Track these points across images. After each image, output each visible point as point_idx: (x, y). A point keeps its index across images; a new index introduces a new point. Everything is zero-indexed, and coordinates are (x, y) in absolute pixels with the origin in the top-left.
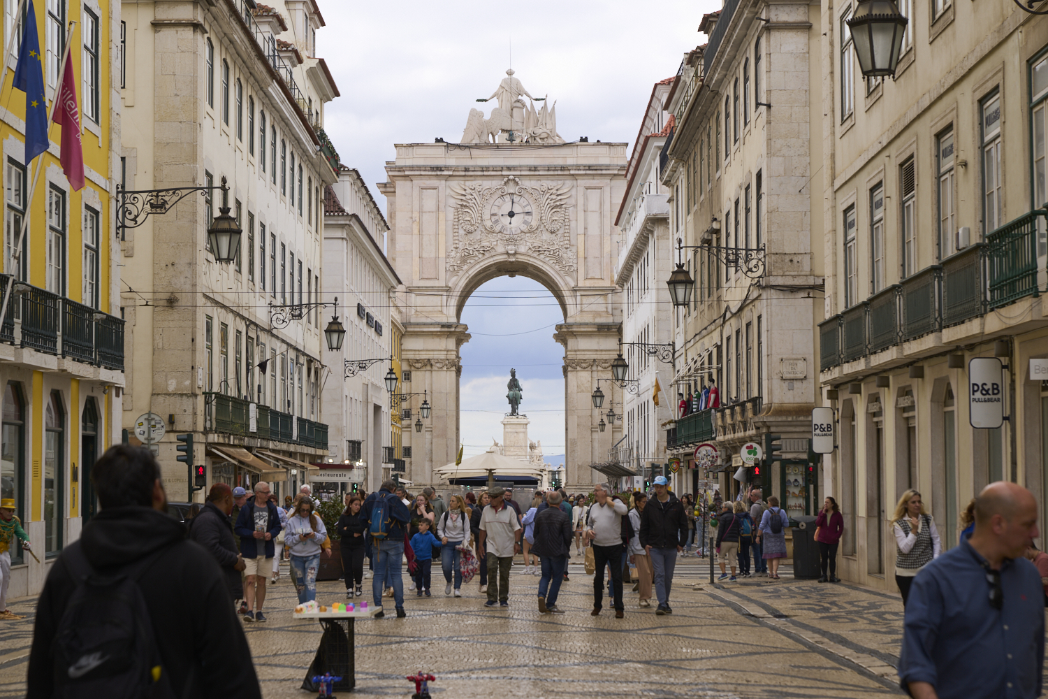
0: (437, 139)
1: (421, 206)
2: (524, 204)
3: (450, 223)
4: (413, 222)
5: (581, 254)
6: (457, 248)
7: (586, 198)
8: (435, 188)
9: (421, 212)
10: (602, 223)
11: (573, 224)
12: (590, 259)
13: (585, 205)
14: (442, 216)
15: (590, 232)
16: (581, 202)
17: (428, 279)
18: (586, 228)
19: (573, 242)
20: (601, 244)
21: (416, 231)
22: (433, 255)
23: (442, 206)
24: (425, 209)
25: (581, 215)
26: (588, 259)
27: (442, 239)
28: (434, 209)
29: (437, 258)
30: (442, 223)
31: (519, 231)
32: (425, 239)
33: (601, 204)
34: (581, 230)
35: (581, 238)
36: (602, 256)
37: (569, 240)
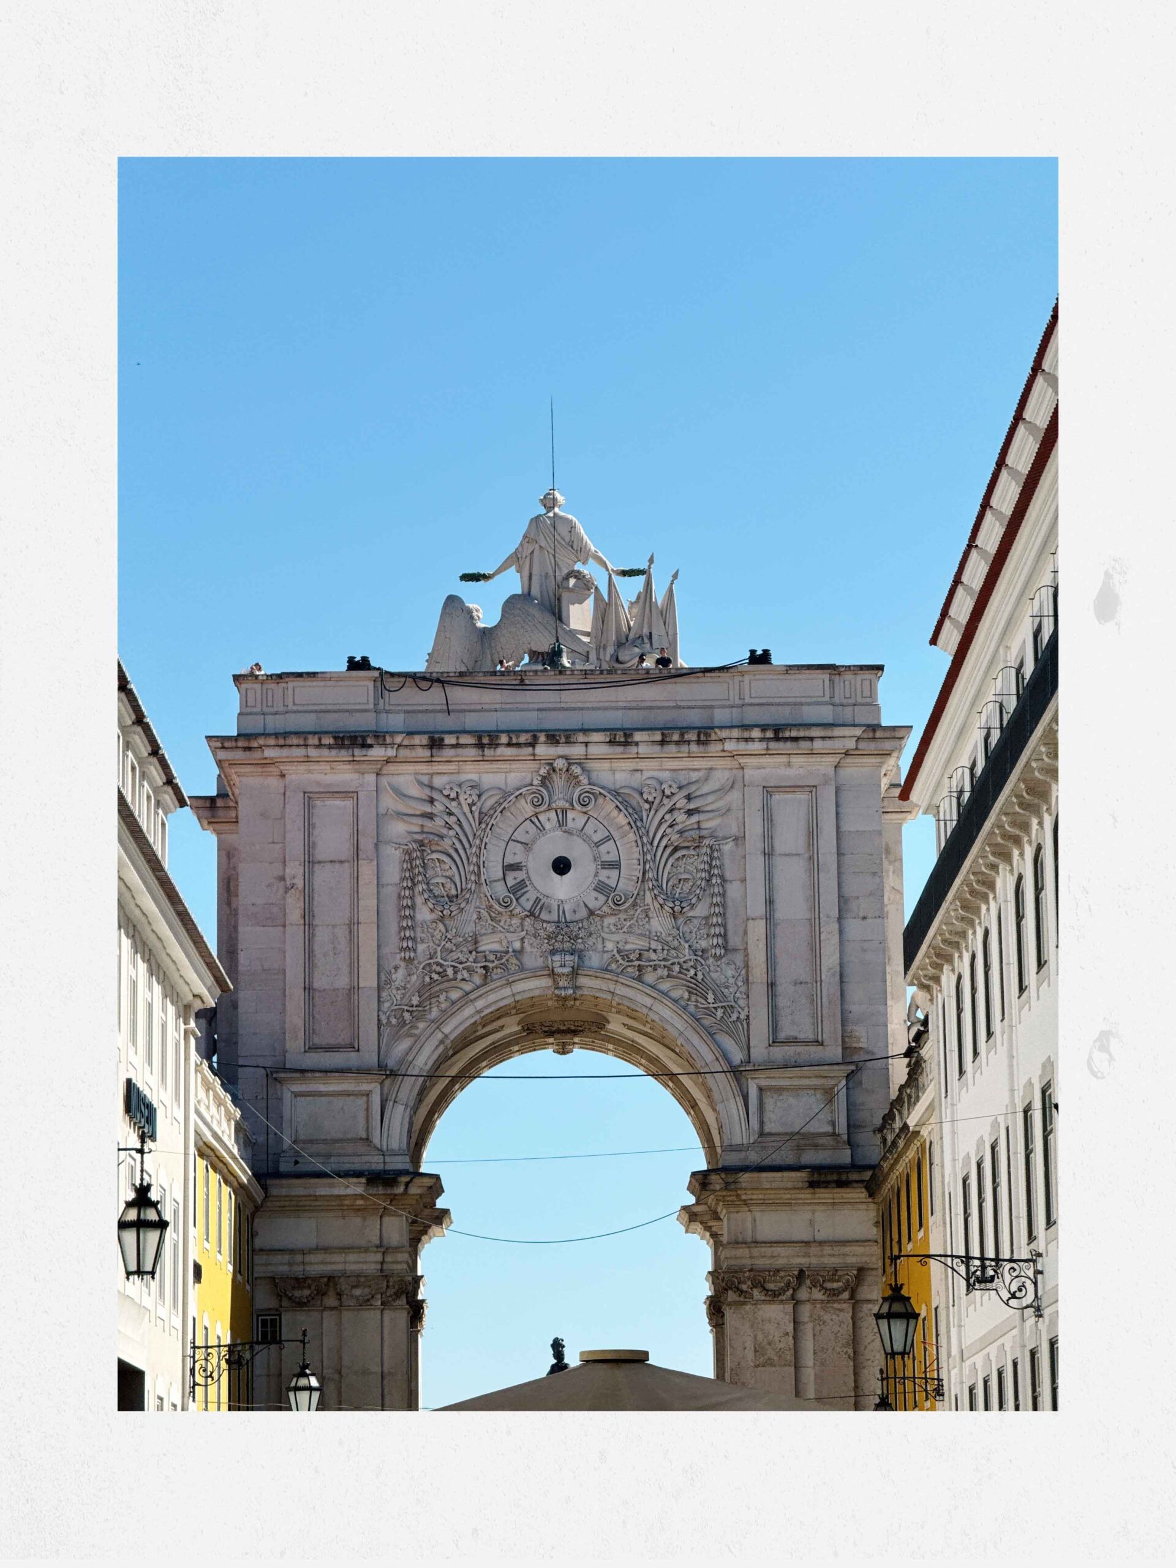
0: (351, 660)
1: (309, 846)
2: (596, 838)
3: (390, 892)
4: (287, 890)
5: (759, 973)
6: (410, 961)
7: (769, 818)
8: (345, 794)
9: (310, 862)
10: (815, 887)
11: (734, 890)
12: (784, 987)
13: (768, 836)
14: (367, 871)
15: (782, 912)
16: (755, 828)
17: (329, 1049)
18: (770, 902)
19: (734, 940)
20: (815, 948)
21: (294, 915)
22: (343, 982)
23: (367, 844)
24: (320, 854)
25: (756, 865)
26: (780, 989)
27: (368, 936)
28: (345, 850)
29: (354, 990)
30: (368, 890)
31: (583, 913)
32: (322, 936)
33: (812, 834)
34: (757, 907)
35: (758, 929)
36: (817, 980)
37: (725, 936)
